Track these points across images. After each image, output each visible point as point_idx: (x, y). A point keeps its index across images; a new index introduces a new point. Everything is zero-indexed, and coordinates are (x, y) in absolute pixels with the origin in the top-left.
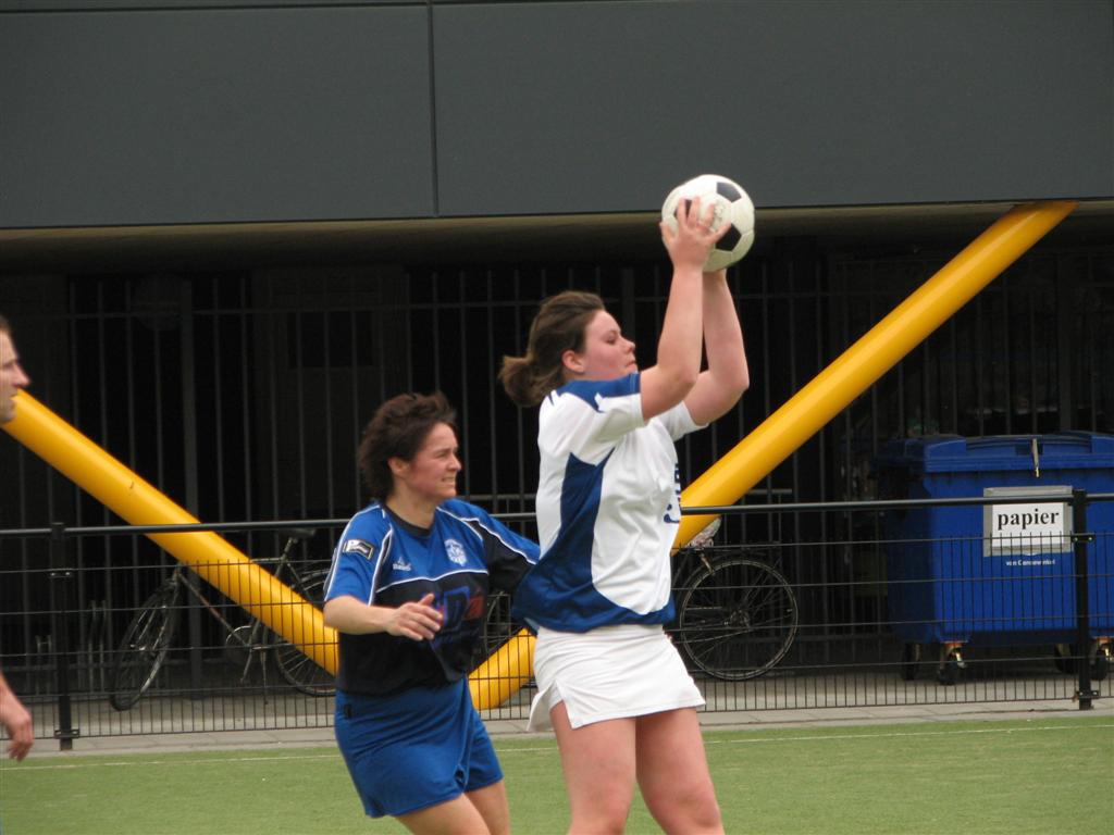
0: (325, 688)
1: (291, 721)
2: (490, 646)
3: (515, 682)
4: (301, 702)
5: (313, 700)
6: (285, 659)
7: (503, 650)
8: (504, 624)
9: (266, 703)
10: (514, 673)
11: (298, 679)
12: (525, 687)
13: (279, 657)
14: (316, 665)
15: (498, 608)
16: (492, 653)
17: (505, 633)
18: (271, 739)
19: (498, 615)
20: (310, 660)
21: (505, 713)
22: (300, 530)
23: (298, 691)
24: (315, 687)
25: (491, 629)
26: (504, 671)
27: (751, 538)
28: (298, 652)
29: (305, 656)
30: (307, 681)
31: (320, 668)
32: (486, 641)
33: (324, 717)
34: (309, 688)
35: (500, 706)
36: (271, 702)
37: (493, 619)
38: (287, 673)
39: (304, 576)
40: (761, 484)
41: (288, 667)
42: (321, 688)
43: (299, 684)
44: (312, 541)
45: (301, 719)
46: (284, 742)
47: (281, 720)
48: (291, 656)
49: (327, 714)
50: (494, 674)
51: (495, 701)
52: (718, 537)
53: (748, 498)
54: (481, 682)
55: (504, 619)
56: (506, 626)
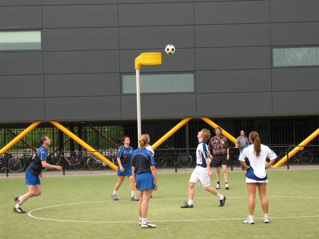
27: (308, 149)
40: (309, 143)
51: (279, 166)
52: (304, 149)
53: (307, 145)
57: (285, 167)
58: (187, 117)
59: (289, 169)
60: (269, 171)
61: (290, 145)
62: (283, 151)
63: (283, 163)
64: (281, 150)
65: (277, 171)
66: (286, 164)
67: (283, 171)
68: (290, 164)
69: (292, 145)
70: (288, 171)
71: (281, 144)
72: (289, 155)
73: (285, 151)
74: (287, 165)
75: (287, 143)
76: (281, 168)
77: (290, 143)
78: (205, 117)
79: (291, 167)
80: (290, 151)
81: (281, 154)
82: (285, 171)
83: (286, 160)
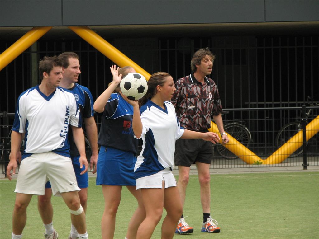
0: (231, 157)
1: (221, 166)
2: (279, 145)
3: (286, 156)
4: (224, 161)
5: (227, 160)
6: (219, 148)
7: (283, 147)
8: (283, 139)
9: (214, 161)
10: (286, 153)
11: (223, 154)
12: (289, 157)
13: (218, 148)
14: (228, 150)
15: (281, 135)
16: (279, 148)
17: (283, 142)
18: (215, 171)
19: (281, 137)
20: (227, 149)
21: (283, 165)
22: (224, 112)
23: (223, 158)
24: (228, 157)
25: (279, 141)
26: (283, 153)
28: (223, 147)
29: (225, 148)
30: (226, 155)
31: (230, 151)
32: (278, 144)
33: (233, 165)
34: (226, 157)
35: (281, 163)
36: (215, 161)
37: (280, 138)
38: (220, 153)
39: (226, 125)
41: (220, 151)
42: (230, 157)
43: (224, 156)
44: (228, 115)
45: (224, 166)
46: (219, 172)
47: (218, 166)
48: (221, 148)
49: (231, 164)
50: (280, 153)
51: (280, 161)
54: (276, 156)
55: (283, 138)
56: (283, 140)
57: (298, 164)
58: (35, 28)
59: (308, 168)
60: (256, 174)
61: (309, 106)
62: (291, 121)
63: (292, 153)
64: (287, 117)
65: (275, 174)
66: (299, 156)
67: (292, 173)
68: (309, 156)
69: (315, 105)
70: (304, 173)
71: (287, 101)
72: (307, 132)
73: (294, 121)
74: (301, 159)
75: (300, 99)
76: (286, 164)
77: (310, 100)
78: (86, 27)
79: (313, 163)
80: (310, 121)
81: (287, 129)
82: (297, 173)
83: (301, 144)
